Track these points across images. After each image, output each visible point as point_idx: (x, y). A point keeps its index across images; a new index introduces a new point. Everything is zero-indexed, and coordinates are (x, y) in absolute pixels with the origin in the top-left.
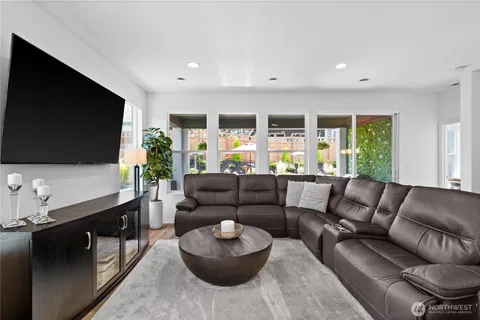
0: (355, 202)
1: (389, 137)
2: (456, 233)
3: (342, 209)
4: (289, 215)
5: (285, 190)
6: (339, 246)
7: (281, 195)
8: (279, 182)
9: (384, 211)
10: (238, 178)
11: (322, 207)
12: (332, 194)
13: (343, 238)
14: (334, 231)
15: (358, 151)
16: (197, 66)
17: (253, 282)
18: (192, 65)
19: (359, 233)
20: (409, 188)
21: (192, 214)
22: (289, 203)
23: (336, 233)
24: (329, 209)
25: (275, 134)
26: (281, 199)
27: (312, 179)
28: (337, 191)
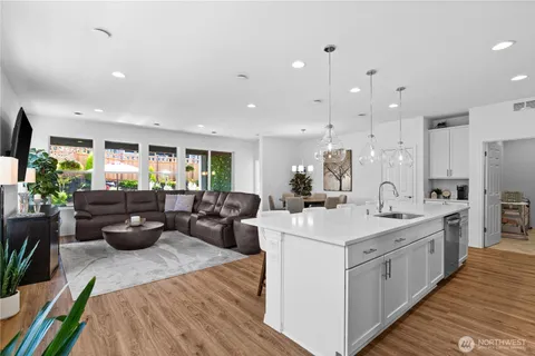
0: (207, 203)
3: (200, 207)
5: (164, 201)
6: (198, 222)
7: (161, 205)
8: (159, 196)
10: (125, 194)
11: (189, 209)
12: (195, 201)
13: (200, 218)
14: (196, 216)
15: (214, 173)
21: (92, 221)
22: (167, 209)
24: (193, 209)
26: (161, 208)
27: (182, 192)
28: (198, 199)
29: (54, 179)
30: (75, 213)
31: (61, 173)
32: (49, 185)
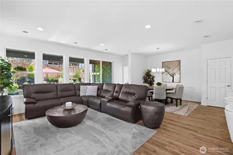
0: (107, 91)
1: (111, 70)
2: (134, 94)
3: (103, 94)
4: (83, 99)
5: (79, 90)
6: (108, 104)
7: (77, 91)
8: (76, 86)
9: (117, 92)
11: (95, 94)
12: (98, 89)
13: (109, 101)
16: (43, 30)
17: (82, 123)
18: (40, 29)
19: (112, 99)
20: (123, 85)
21: (36, 105)
22: (81, 94)
23: (107, 100)
24: (98, 95)
25: (53, 63)
26: (77, 94)
27: (89, 84)
28: (100, 88)
29: (9, 77)
30: (25, 100)
31: (14, 72)
32: (5, 81)
